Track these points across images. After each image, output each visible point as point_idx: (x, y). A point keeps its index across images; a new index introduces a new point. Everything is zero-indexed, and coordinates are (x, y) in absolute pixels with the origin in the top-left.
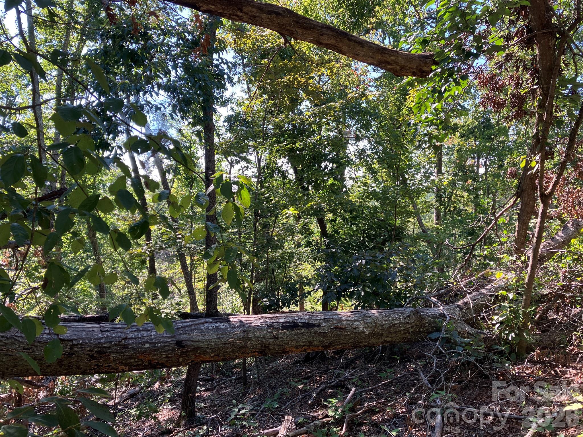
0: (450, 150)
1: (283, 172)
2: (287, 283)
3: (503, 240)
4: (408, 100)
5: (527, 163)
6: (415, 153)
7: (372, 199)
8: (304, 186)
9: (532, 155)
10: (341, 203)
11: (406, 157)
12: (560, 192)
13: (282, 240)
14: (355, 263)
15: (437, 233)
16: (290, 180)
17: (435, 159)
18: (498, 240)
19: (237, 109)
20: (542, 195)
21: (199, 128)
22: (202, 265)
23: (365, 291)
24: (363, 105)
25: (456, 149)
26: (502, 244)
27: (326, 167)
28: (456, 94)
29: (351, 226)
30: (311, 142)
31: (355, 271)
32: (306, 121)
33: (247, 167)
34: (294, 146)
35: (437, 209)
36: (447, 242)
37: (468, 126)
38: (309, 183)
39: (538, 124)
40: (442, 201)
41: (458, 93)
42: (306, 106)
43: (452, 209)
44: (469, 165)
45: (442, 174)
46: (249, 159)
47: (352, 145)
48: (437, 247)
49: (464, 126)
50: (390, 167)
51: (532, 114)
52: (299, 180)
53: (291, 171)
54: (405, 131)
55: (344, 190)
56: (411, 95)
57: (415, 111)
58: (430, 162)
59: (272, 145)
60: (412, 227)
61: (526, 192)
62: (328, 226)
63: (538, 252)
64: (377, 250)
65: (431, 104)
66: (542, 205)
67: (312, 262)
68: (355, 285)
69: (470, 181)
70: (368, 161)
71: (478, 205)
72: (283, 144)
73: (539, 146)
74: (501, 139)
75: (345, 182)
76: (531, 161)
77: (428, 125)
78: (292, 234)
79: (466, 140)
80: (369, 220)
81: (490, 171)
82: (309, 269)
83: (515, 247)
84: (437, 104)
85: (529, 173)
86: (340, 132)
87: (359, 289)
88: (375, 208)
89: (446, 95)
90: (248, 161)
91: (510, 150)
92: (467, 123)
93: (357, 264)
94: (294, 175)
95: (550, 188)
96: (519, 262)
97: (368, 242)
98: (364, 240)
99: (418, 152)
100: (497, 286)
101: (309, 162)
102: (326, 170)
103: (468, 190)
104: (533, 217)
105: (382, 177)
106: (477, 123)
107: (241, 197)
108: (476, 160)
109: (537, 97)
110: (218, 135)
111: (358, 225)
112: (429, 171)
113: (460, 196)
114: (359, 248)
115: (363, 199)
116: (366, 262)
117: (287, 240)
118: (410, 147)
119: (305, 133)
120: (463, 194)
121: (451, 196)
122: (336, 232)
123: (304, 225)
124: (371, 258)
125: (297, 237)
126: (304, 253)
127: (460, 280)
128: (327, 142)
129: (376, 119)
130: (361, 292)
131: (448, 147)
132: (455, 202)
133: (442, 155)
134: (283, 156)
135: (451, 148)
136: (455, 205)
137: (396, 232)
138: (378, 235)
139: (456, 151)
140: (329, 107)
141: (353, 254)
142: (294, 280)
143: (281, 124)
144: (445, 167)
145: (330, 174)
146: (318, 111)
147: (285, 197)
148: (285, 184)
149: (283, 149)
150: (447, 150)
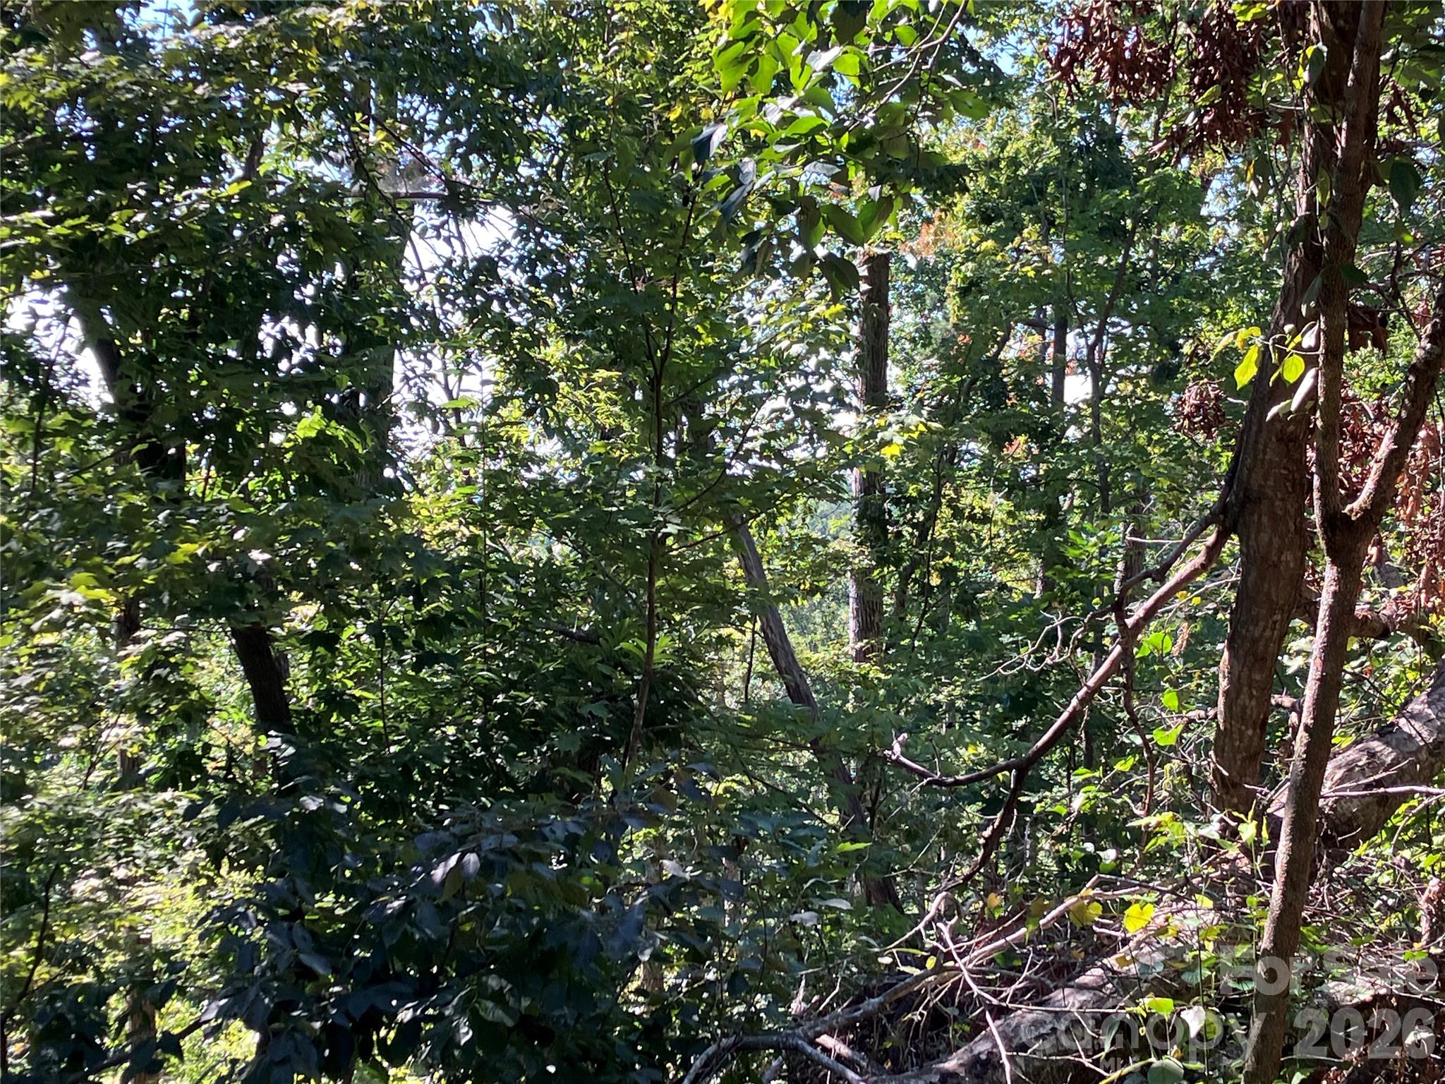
0: (930, 284)
1: (36, 366)
3: (1162, 738)
5: (1266, 366)
6: (757, 293)
9: (1288, 328)
10: (361, 550)
11: (706, 313)
12: (1417, 506)
14: (429, 868)
16: (79, 412)
18: (1138, 740)
20: (1334, 521)
23: (475, 1021)
24: (478, 29)
25: (955, 279)
26: (1153, 759)
27: (285, 346)
28: (932, 6)
30: (192, 212)
31: (424, 911)
32: (169, 94)
34: (97, 227)
35: (862, 577)
36: (897, 748)
37: (1014, 163)
39: (1313, 174)
40: (886, 542)
41: (940, 3)
42: (170, 12)
43: (935, 581)
44: (1021, 362)
45: (887, 403)
47: (422, 235)
49: (993, 164)
50: (622, 357)
51: (1290, 125)
52: (129, 414)
53: (89, 363)
54: (694, 177)
55: (385, 473)
57: (727, 80)
60: (739, 670)
61: (1265, 506)
62: (296, 667)
63: (1316, 795)
64: (551, 798)
65: (806, 51)
66: (1330, 572)
67: (194, 872)
68: (423, 990)
69: (1020, 445)
70: (513, 325)
71: (1055, 560)
72: (35, 216)
73: (1317, 282)
74: (1169, 234)
75: (396, 430)
76: (1283, 355)
77: (792, 157)
78: (88, 715)
79: (1003, 238)
81: (1113, 395)
83: (1216, 771)
85: (1274, 410)
86: (361, 164)
87: (448, 1010)
88: (550, 574)
91: (1203, 292)
92: (1010, 151)
93: (438, 874)
95: (1369, 486)
96: (1233, 851)
100: (1133, 969)
101: (185, 313)
102: (285, 365)
103: (1014, 488)
104: (1297, 623)
105: (591, 412)
106: (1056, 151)
108: (1050, 336)
109: (1309, 43)
111: (455, 661)
113: (972, 518)
115: (483, 524)
116: (486, 865)
120: (986, 506)
121: (931, 518)
122: (334, 699)
123: (156, 665)
124: (510, 840)
125: (116, 730)
126: (155, 819)
127: (952, 947)
128: (282, 217)
129: (549, 108)
130: (457, 1026)
131: (922, 265)
132: (948, 544)
133: (888, 309)
134: (33, 282)
135: (934, 271)
136: (947, 559)
137: (654, 697)
138: (562, 714)
139: (955, 288)
140: (292, 27)
141: (429, 819)
142: (97, 969)
143: (24, 105)
144: (904, 368)
145: (306, 386)
146: (233, 44)
147: (44, 512)
148: (46, 434)
149: (33, 240)
150: (915, 281)
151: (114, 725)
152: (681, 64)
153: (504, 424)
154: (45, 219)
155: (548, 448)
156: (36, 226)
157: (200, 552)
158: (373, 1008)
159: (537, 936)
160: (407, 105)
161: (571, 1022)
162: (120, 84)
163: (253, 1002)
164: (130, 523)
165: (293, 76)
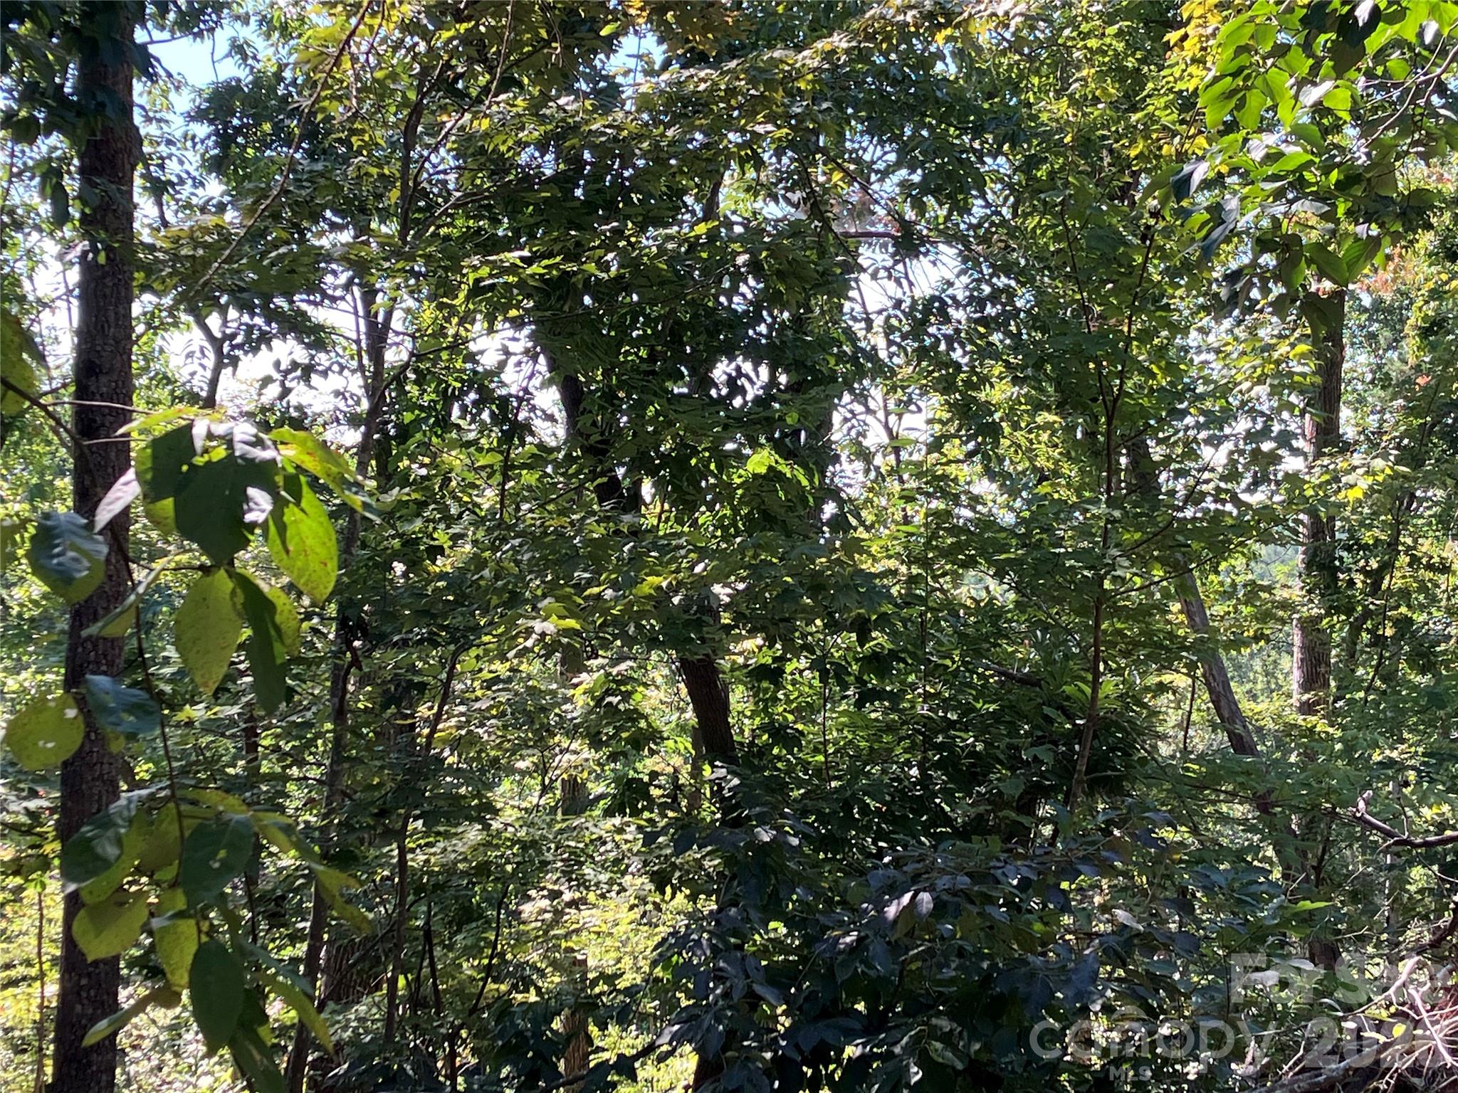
0: (1385, 323)
1: (504, 401)
2: (504, 1008)
4: (1173, 57)
6: (1204, 331)
7: (970, 563)
8: (614, 482)
10: (815, 586)
11: (1159, 352)
13: (483, 771)
14: (880, 907)
15: (1309, 755)
16: (541, 446)
17: (1303, 368)
19: (268, 53)
21: (54, 143)
22: (31, 893)
23: (925, 1062)
24: (939, 70)
25: (1414, 317)
27: (734, 387)
28: (1428, 39)
29: (859, 704)
30: (661, 251)
31: (877, 948)
32: (640, 137)
33: (308, 371)
34: (571, 267)
35: (1309, 626)
36: (1361, 805)
38: (642, 464)
40: (1337, 590)
41: (1438, 35)
42: (639, 57)
43: (1389, 631)
45: (1346, 448)
46: (320, 328)
47: (874, 276)
48: (1309, 827)
50: (1070, 399)
52: (587, 450)
53: (549, 399)
54: (1155, 214)
55: (830, 509)
56: (1190, 29)
57: (1213, 116)
58: (1282, 381)
59: (452, 255)
60: (1173, 718)
62: (739, 699)
64: (995, 843)
65: (1300, 84)
67: (642, 897)
68: (871, 1027)
70: (958, 367)
72: (513, 257)
75: (834, 469)
77: (1279, 195)
78: (543, 738)
80: (956, 673)
82: (623, 928)
84: (1328, 85)
86: (816, 204)
87: (897, 1050)
88: (990, 612)
89: (1373, 43)
90: (317, 337)
93: (892, 911)
94: (561, 416)
97: (948, 796)
98: (925, 780)
99: (1221, 331)
101: (644, 352)
102: (737, 402)
105: (1030, 454)
107: (284, 543)
110: (158, 188)
111: (895, 698)
112: (1276, 428)
113: (1430, 567)
114: (899, 822)
115: (926, 563)
116: (939, 905)
117: (511, 770)
118: (1182, 301)
119: (628, 202)
120: (1444, 555)
121: (1387, 567)
122: (779, 733)
123: (608, 692)
124: (963, 881)
125: (567, 756)
126: (604, 843)
127: (1425, 1015)
128: (747, 257)
129: (1006, 147)
130: (907, 1066)
131: (1377, 303)
132: (1405, 594)
133: (1342, 348)
134: (506, 319)
135: (1390, 310)
136: (1403, 610)
137: (1096, 743)
138: (1002, 757)
139: (1416, 327)
140: (761, 70)
141: (869, 855)
142: (538, 990)
143: (503, 148)
144: (1356, 410)
145: (758, 422)
146: (702, 87)
147: (516, 542)
148: (513, 467)
149: (511, 279)
150: (1369, 319)
151: (567, 750)
152: (1144, 100)
153: (949, 463)
154: (522, 259)
155: (984, 487)
156: (514, 265)
157: (664, 584)
158: (823, 1042)
159: (987, 979)
160: (856, 146)
161: (1019, 1070)
162: (594, 127)
163: (708, 1030)
164: (597, 555)
165: (760, 118)
